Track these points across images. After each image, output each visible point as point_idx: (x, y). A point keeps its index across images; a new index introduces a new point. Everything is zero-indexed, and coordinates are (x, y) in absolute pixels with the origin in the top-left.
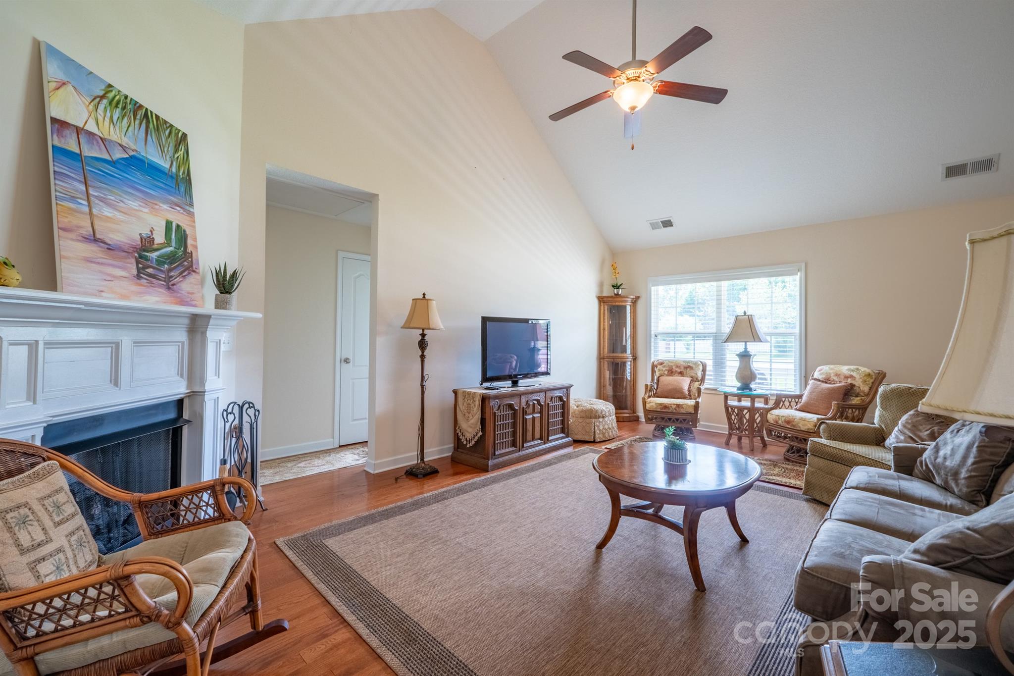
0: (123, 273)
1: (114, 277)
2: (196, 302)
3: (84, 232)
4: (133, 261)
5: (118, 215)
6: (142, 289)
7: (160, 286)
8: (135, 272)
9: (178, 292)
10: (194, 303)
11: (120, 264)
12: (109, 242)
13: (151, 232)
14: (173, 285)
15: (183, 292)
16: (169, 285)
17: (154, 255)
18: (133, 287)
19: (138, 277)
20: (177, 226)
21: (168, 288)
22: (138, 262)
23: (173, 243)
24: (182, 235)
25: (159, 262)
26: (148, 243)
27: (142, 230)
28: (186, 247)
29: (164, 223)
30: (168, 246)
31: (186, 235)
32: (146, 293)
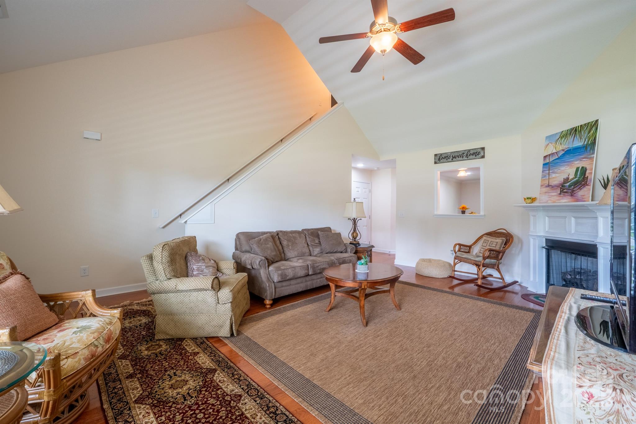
0: (555, 194)
1: (552, 196)
2: (585, 199)
3: (546, 185)
4: (559, 189)
5: (557, 175)
6: (561, 198)
7: (568, 195)
8: (559, 192)
9: (576, 196)
10: (584, 200)
11: (555, 191)
12: (552, 185)
13: (569, 175)
14: (574, 194)
15: (579, 196)
16: (572, 194)
17: (568, 184)
18: (558, 198)
19: (560, 194)
20: (582, 167)
21: (572, 195)
22: (561, 189)
23: (578, 176)
24: (584, 170)
25: (570, 186)
26: (566, 180)
27: (565, 176)
28: (585, 174)
29: (575, 170)
30: (576, 178)
31: (586, 169)
32: (562, 199)
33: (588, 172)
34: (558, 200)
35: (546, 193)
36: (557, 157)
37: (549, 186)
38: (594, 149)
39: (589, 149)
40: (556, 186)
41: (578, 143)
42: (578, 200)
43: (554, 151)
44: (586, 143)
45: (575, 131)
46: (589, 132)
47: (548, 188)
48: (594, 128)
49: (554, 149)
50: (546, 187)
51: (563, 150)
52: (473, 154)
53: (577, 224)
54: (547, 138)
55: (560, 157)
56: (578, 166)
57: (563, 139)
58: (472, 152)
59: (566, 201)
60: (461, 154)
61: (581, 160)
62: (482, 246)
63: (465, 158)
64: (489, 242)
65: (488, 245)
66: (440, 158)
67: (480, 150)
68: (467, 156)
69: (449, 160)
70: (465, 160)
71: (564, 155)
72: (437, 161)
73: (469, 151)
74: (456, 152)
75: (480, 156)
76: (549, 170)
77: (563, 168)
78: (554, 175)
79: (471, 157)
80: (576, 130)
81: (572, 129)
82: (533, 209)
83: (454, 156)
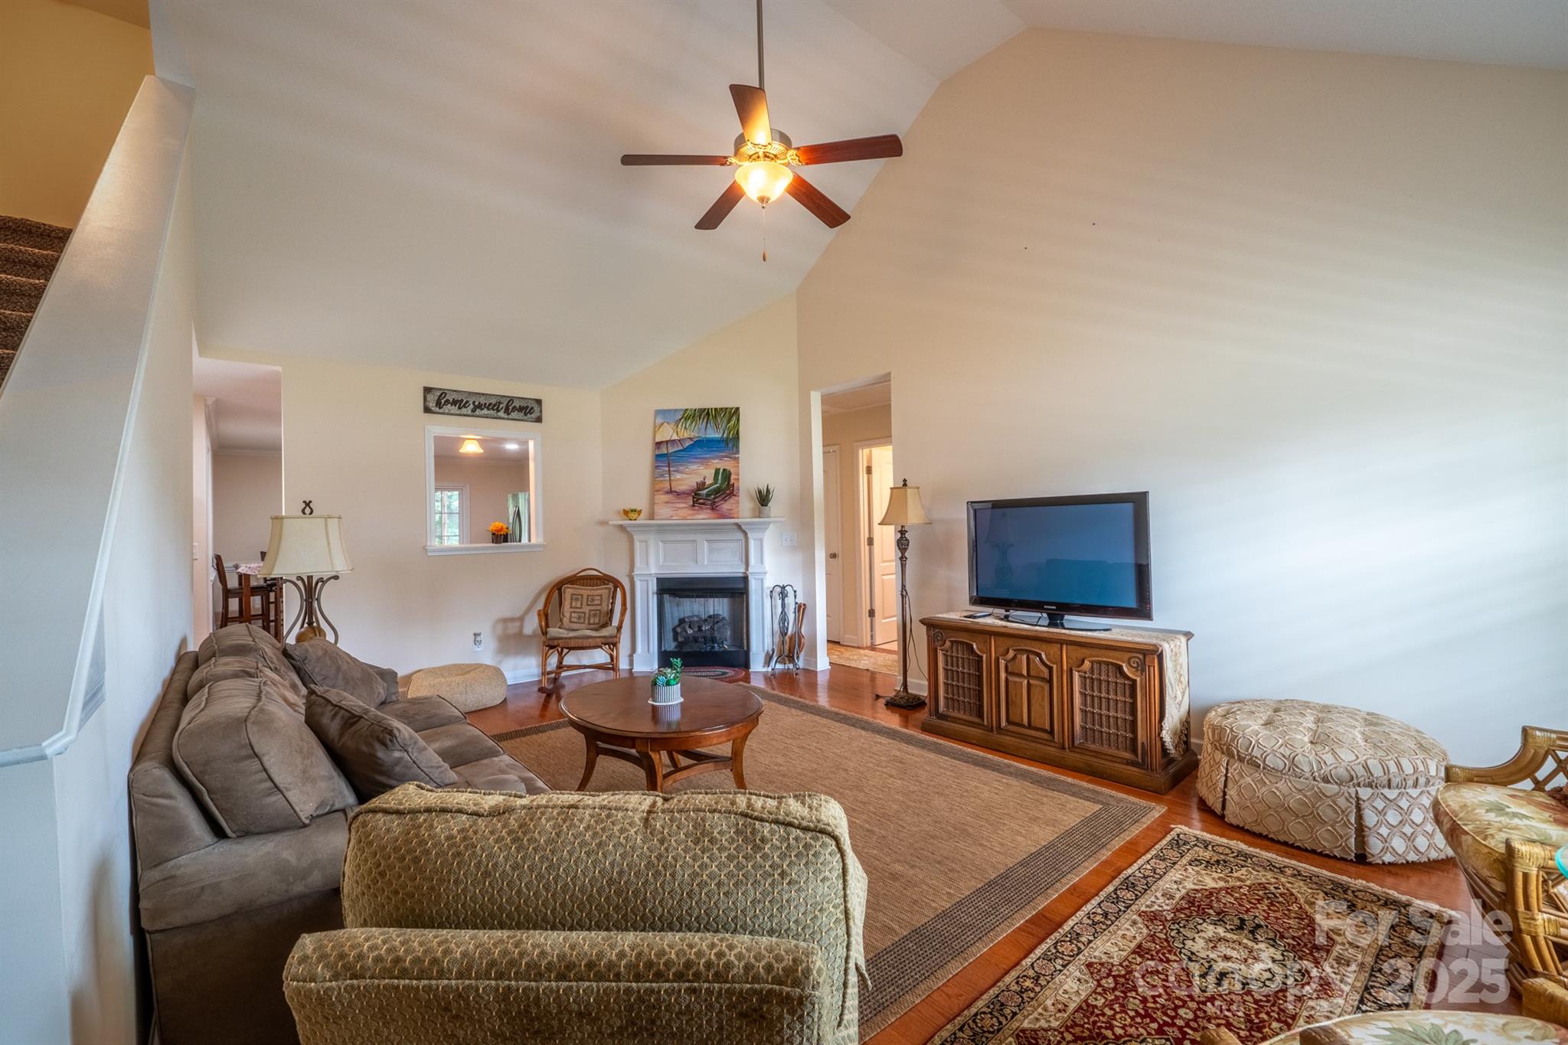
0: (684, 505)
3: (666, 490)
5: (684, 476)
7: (707, 509)
8: (691, 503)
16: (713, 507)
17: (705, 492)
18: (690, 512)
19: (693, 506)
20: (724, 470)
21: (713, 509)
22: (694, 498)
23: (719, 482)
24: (727, 475)
25: (708, 495)
26: (701, 486)
27: (700, 480)
28: (729, 480)
29: (713, 471)
30: (716, 483)
31: (730, 474)
32: (698, 514)
33: (732, 477)
34: (693, 515)
35: (667, 502)
36: (681, 448)
37: (671, 492)
38: (738, 447)
39: (730, 445)
40: (684, 493)
41: (713, 434)
42: (723, 517)
43: (675, 437)
44: (725, 436)
45: (706, 415)
46: (729, 422)
47: (670, 496)
48: (734, 418)
49: (675, 434)
50: (667, 493)
51: (691, 439)
52: (520, 409)
53: (711, 550)
54: (658, 412)
55: (688, 447)
56: (718, 466)
57: (689, 422)
58: (517, 404)
59: (703, 517)
60: (494, 401)
61: (721, 458)
62: (571, 607)
63: (501, 414)
64: (585, 597)
65: (585, 603)
66: (438, 401)
67: (531, 404)
68: (507, 411)
69: (464, 411)
70: (503, 418)
71: (691, 447)
72: (432, 405)
73: (511, 399)
74: (483, 394)
75: (533, 416)
76: (669, 467)
77: (694, 467)
78: (679, 476)
79: (514, 415)
80: (708, 413)
81: (702, 411)
82: (643, 529)
83: (477, 404)
